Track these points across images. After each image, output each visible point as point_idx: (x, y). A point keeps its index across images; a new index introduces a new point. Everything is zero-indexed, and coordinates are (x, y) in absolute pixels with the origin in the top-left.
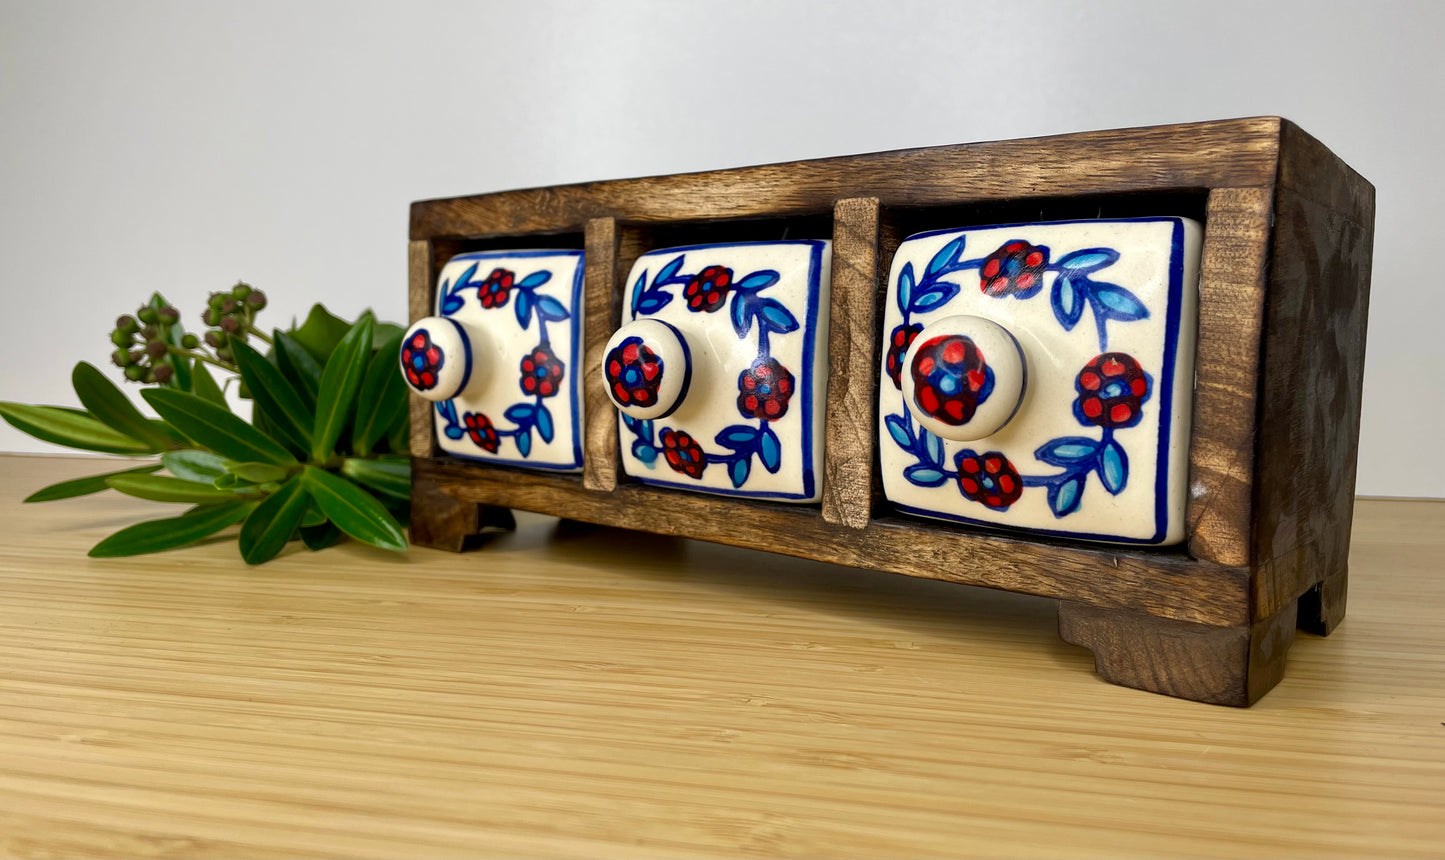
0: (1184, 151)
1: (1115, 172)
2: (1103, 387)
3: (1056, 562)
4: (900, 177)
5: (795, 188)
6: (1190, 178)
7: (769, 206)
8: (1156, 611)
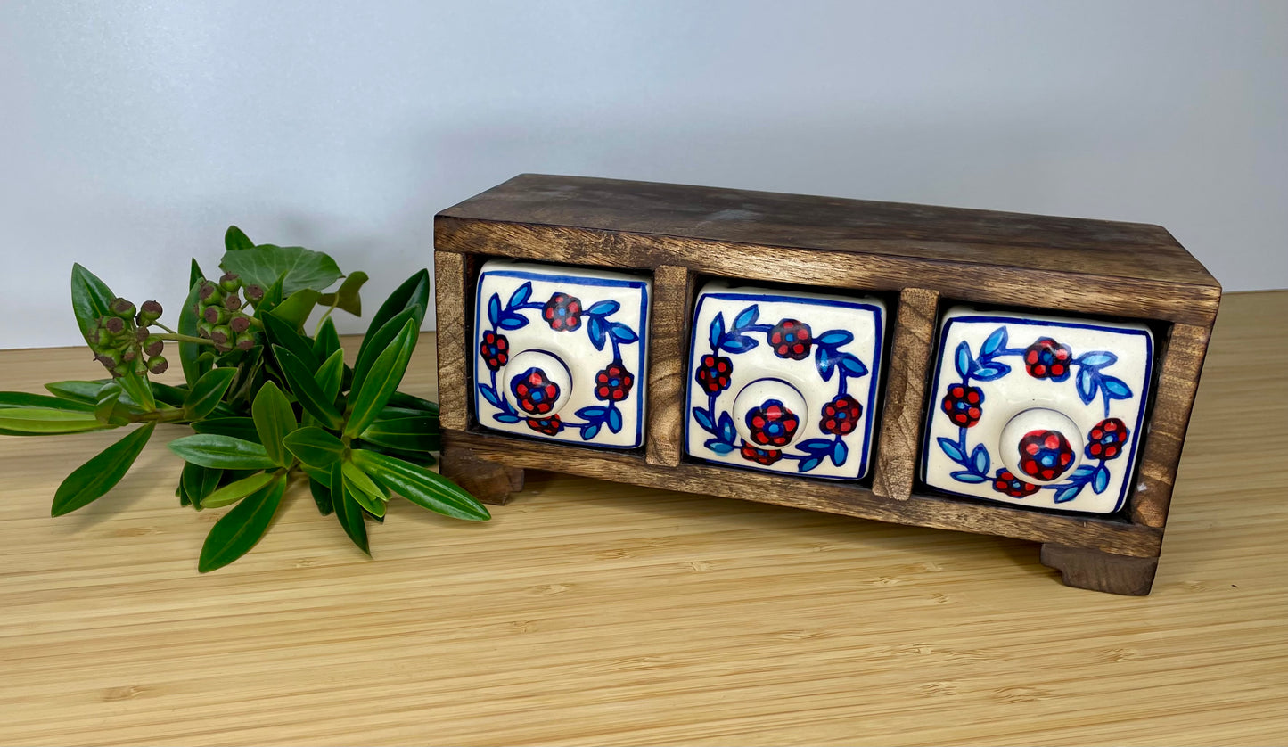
0: (1162, 298)
1: (1117, 304)
2: (1104, 438)
3: (1045, 523)
4: (958, 281)
5: (868, 273)
6: (1163, 315)
7: (843, 282)
8: (1105, 550)
